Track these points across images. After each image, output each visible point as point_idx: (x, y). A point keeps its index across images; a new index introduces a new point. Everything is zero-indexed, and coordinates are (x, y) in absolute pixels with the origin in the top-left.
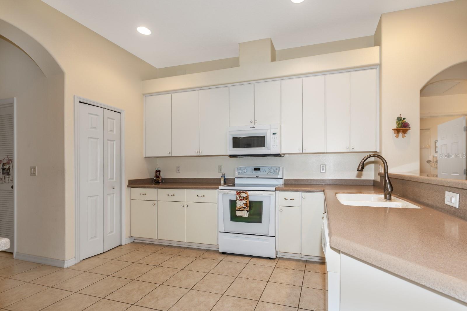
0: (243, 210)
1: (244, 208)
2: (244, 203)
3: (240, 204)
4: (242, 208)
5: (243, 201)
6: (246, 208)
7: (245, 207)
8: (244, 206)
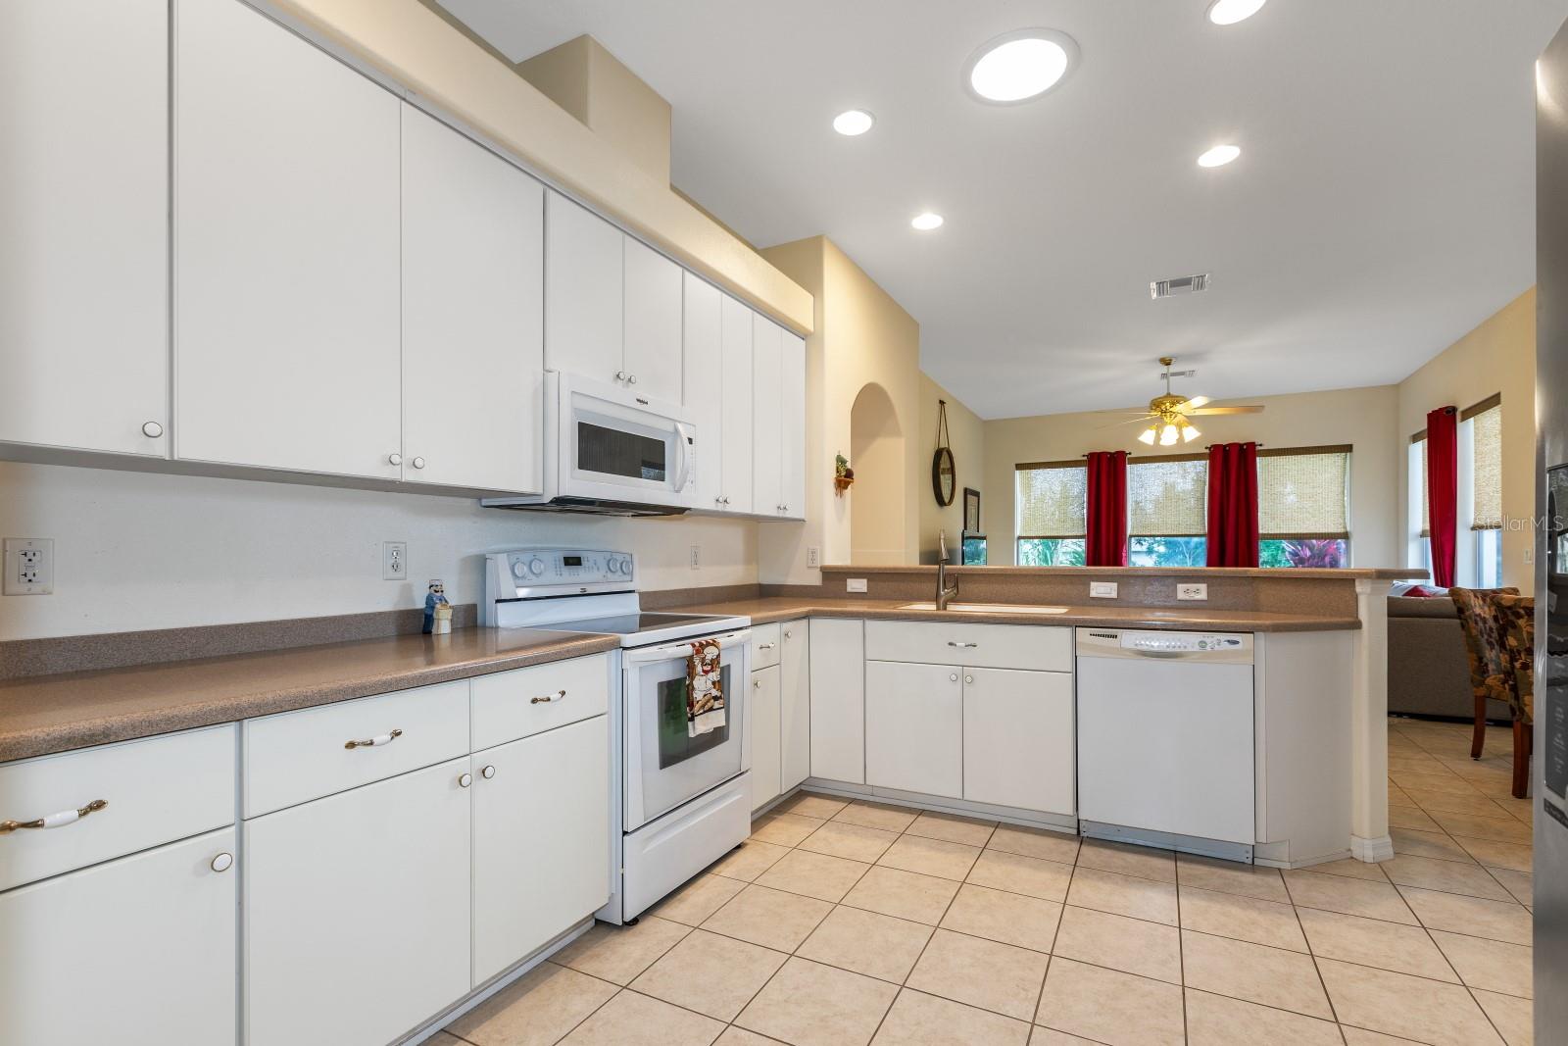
0: (711, 709)
1: (716, 698)
2: (714, 683)
3: (703, 687)
4: (708, 701)
5: (711, 675)
6: (720, 697)
7: (718, 694)
8: (715, 692)
